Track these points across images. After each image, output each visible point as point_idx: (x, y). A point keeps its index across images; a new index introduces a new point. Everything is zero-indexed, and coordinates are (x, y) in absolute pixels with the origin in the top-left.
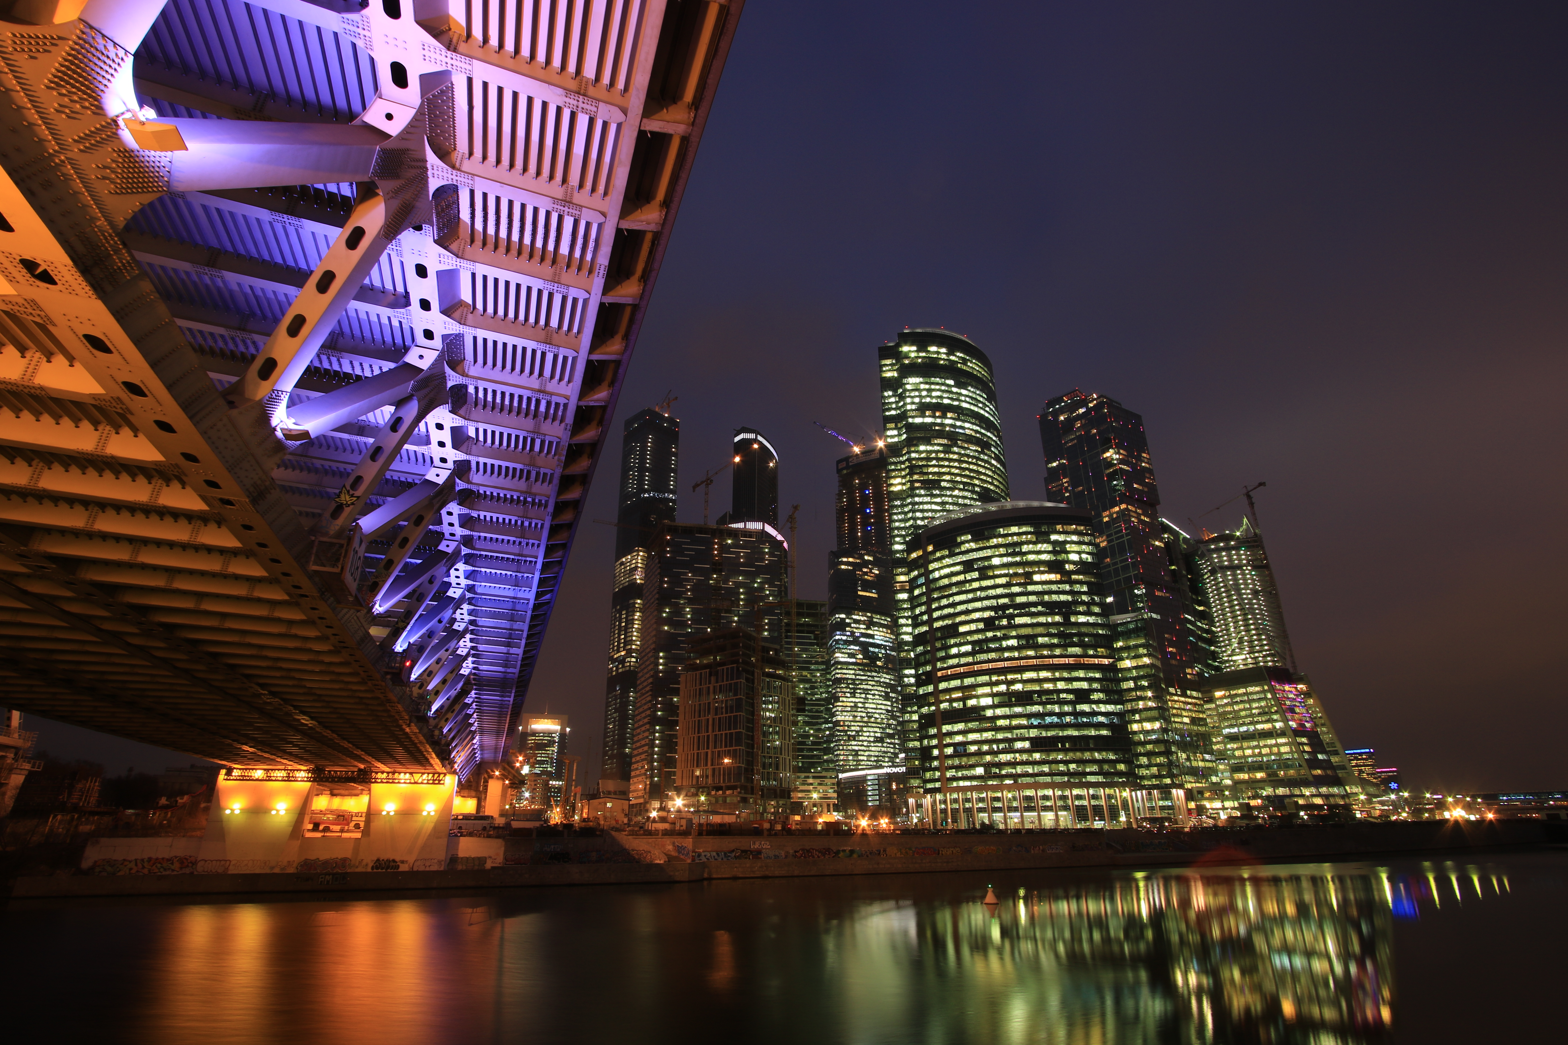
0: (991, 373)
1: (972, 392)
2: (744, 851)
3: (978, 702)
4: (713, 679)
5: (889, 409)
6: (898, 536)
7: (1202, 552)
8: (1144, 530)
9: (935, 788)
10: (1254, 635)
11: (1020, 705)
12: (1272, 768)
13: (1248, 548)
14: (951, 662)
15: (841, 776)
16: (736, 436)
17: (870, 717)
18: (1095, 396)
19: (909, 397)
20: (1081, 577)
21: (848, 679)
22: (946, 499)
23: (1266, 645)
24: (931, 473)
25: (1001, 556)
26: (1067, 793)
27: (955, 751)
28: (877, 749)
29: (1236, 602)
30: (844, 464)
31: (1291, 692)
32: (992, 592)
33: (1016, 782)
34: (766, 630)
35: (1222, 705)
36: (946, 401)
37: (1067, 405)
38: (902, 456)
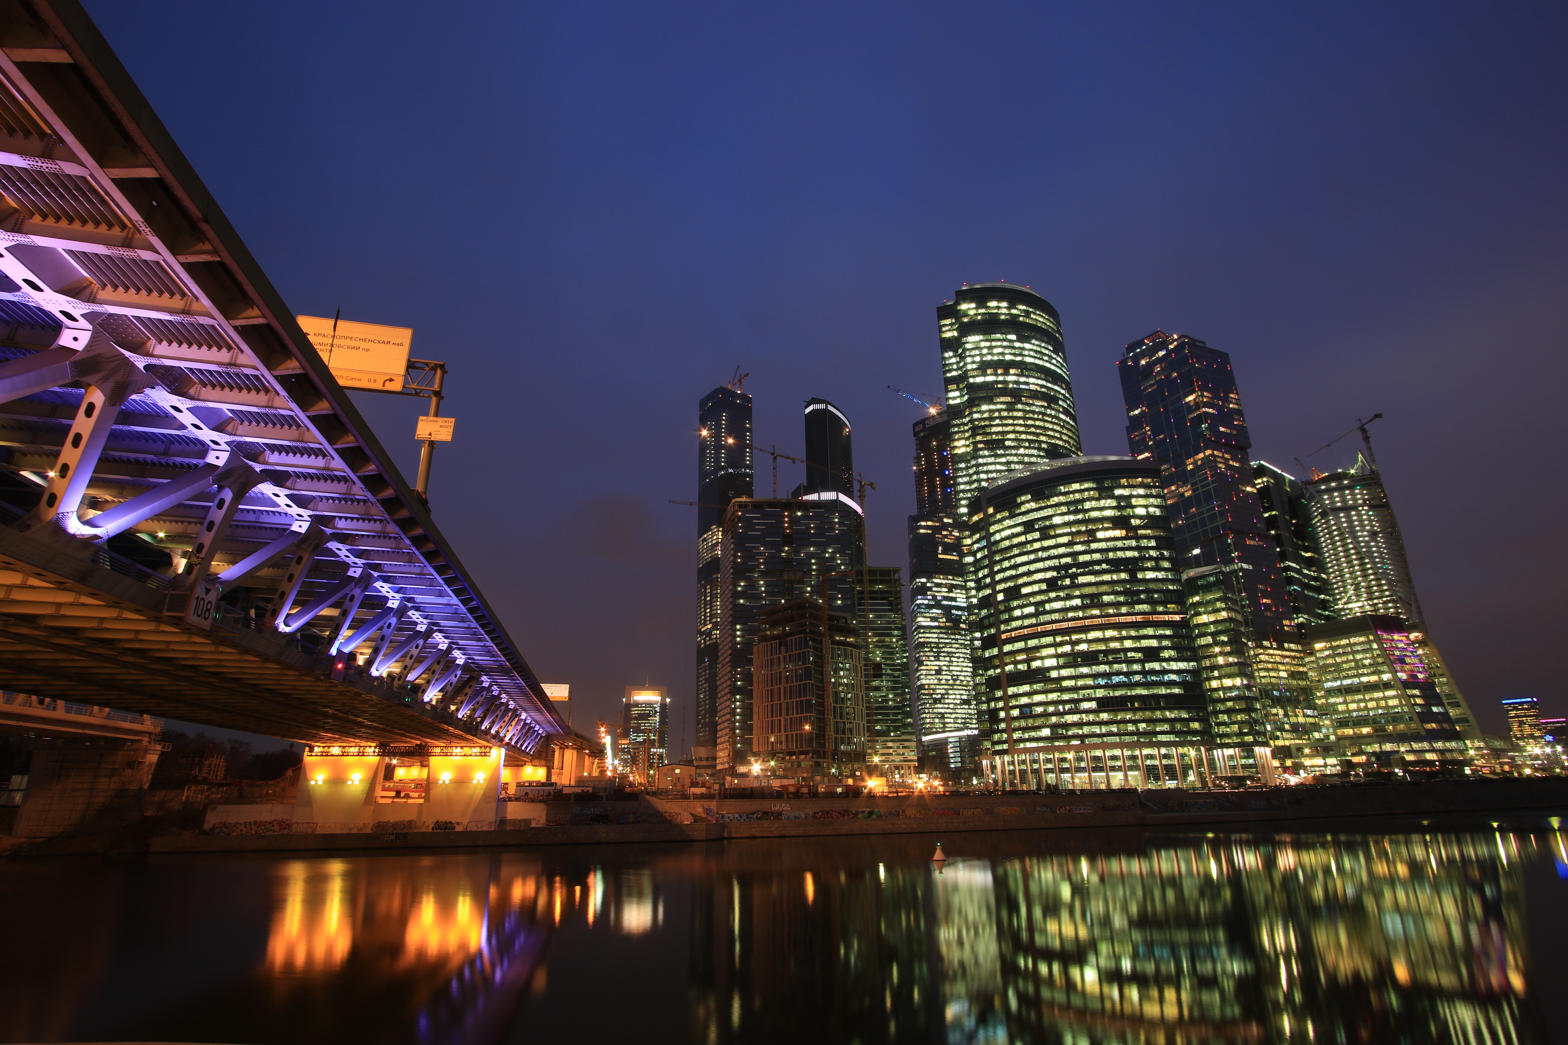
0: (1057, 322)
1: (1037, 345)
2: (766, 813)
3: (1043, 663)
4: (783, 649)
5: (950, 371)
6: (964, 499)
7: (1311, 493)
8: (1232, 476)
9: (1003, 750)
10: (1373, 580)
11: (1085, 665)
12: (1379, 722)
13: (1364, 487)
14: (1015, 624)
15: (924, 739)
16: (806, 407)
17: (955, 680)
18: (1175, 337)
19: (969, 356)
20: (1149, 532)
21: (931, 643)
22: (1011, 459)
23: (1386, 590)
24: (995, 433)
25: (1062, 514)
26: (1137, 753)
27: (1021, 712)
28: (963, 711)
29: (1351, 546)
30: (921, 427)
31: (1401, 641)
32: (1054, 552)
33: (1083, 742)
34: (839, 599)
35: (1322, 658)
36: (1008, 358)
37: (1149, 348)
38: (965, 417)
